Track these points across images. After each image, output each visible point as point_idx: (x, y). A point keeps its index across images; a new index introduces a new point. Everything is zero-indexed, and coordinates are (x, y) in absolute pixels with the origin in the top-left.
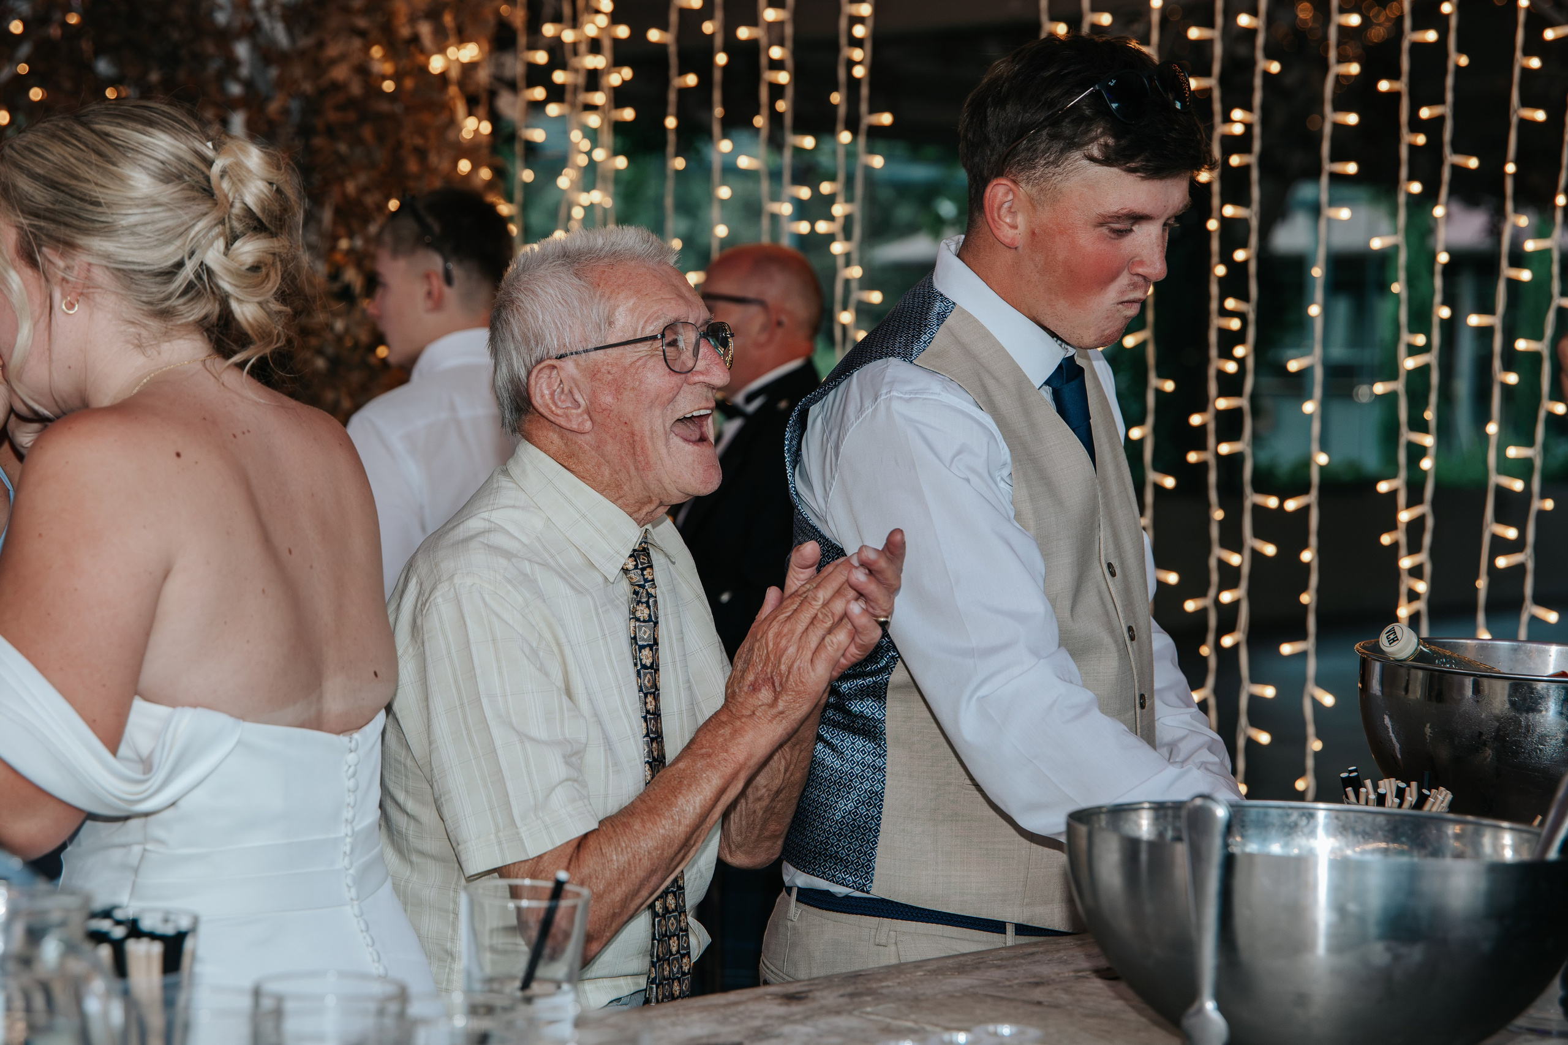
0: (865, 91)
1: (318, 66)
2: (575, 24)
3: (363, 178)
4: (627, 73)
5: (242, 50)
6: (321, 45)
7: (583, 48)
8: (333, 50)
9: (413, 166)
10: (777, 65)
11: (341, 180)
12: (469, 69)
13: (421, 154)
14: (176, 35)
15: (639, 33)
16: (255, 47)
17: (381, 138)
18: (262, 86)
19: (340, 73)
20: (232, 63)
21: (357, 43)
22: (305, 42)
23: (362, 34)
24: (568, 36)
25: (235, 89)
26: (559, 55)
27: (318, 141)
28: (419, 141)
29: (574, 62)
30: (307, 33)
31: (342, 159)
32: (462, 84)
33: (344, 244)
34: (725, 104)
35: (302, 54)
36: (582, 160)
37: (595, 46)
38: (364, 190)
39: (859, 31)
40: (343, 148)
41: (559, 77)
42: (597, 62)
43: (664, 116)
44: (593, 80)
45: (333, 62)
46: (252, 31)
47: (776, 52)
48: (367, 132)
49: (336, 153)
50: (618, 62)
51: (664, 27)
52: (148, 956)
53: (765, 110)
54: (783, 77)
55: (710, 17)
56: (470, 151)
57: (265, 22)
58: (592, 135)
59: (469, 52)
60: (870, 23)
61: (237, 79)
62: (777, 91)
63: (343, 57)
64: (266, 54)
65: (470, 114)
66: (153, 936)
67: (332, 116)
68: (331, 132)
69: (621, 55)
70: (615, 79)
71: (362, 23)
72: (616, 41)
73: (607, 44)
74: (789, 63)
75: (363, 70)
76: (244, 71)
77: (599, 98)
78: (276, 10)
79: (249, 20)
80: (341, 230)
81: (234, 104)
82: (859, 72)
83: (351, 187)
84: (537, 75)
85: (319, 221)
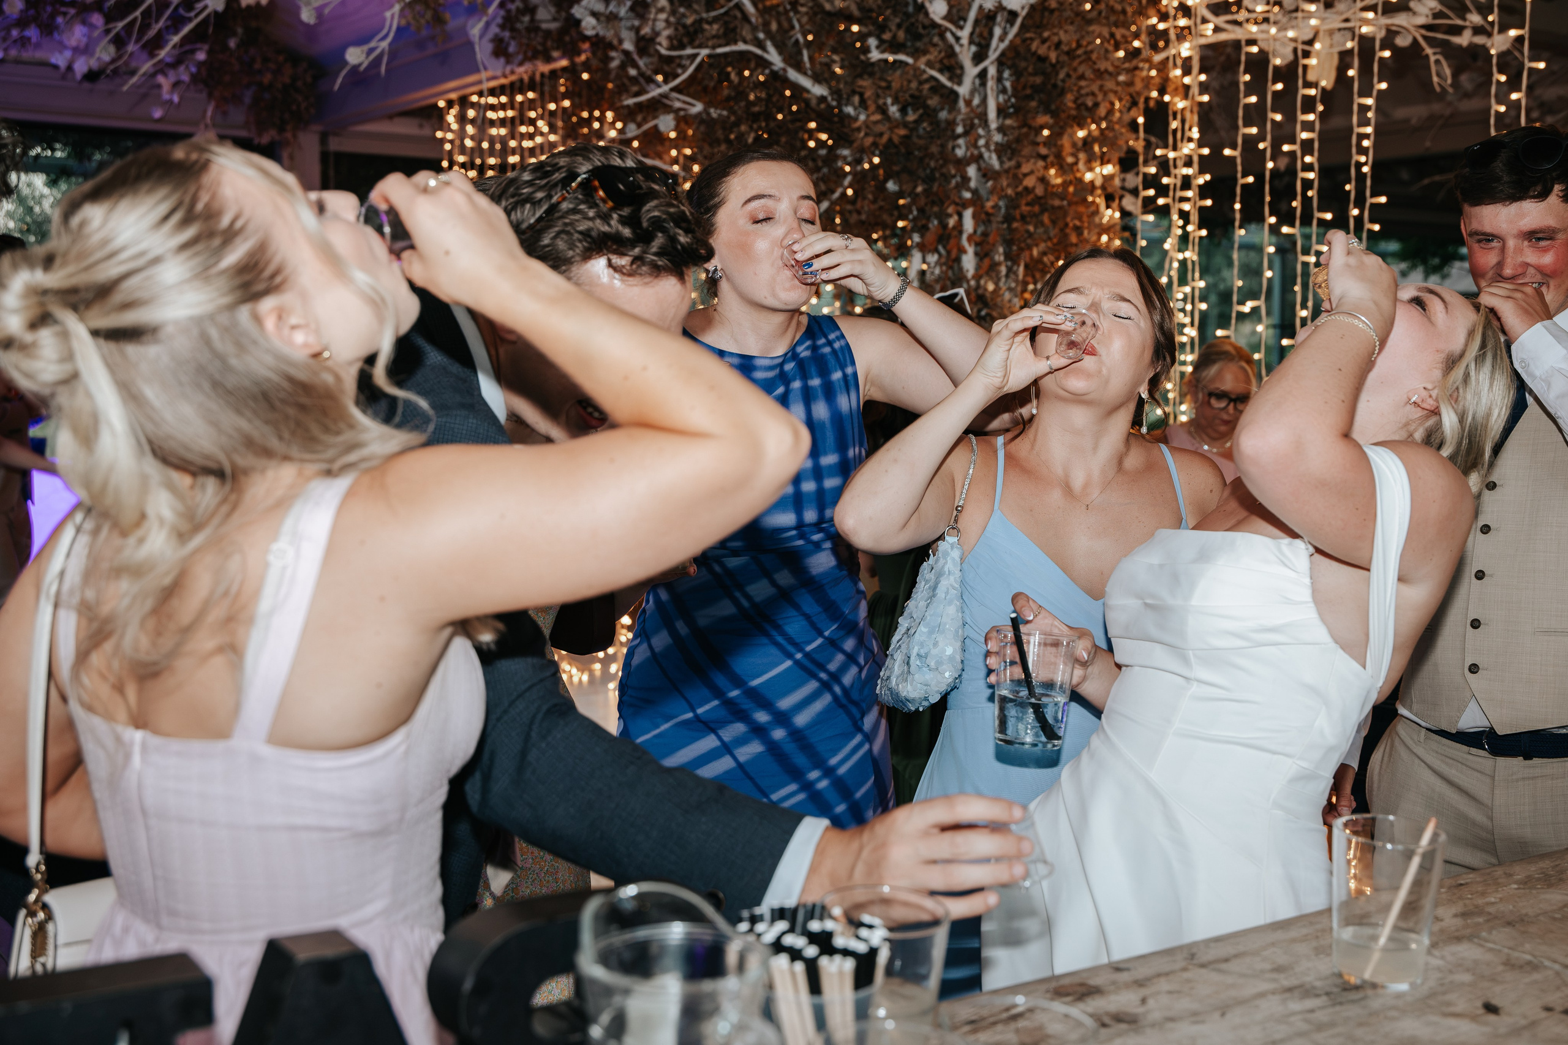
0: (1369, 182)
1: (1017, 179)
2: (1175, 149)
3: (1042, 246)
4: (1208, 177)
5: (972, 171)
6: (1019, 166)
7: (1179, 163)
8: (1025, 169)
9: (1074, 239)
10: (1308, 168)
11: (1029, 248)
12: (1108, 179)
13: (1078, 230)
14: (932, 164)
15: (1216, 151)
16: (979, 169)
17: (1054, 222)
18: (983, 192)
19: (1030, 182)
20: (966, 179)
21: (1041, 163)
22: (1008, 164)
23: (1044, 158)
24: (1172, 155)
25: (967, 195)
26: (1165, 166)
27: (1015, 225)
28: (1078, 223)
29: (1173, 171)
30: (1010, 159)
31: (1030, 235)
32: (1103, 187)
33: (1031, 287)
34: (1271, 194)
35: (1007, 171)
36: (1179, 232)
37: (1188, 163)
38: (1044, 253)
39: (1366, 143)
40: (1031, 228)
41: (1165, 180)
42: (1189, 171)
43: (1234, 203)
44: (1186, 183)
45: (1025, 175)
46: (978, 159)
47: (1308, 159)
48: (1046, 218)
49: (1028, 231)
50: (1202, 171)
51: (1234, 147)
52: (841, 973)
53: (1299, 198)
54: (1311, 175)
55: (1264, 140)
56: (1107, 229)
57: (986, 155)
58: (1184, 216)
59: (1108, 169)
60: (1372, 138)
61: (969, 189)
62: (1307, 184)
63: (1032, 172)
64: (986, 174)
65: (1108, 207)
66: (846, 953)
67: (1025, 209)
68: (1023, 218)
69: (1205, 165)
70: (1201, 181)
71: (1043, 151)
72: (1201, 157)
73: (1196, 159)
74: (1316, 166)
75: (1043, 180)
76: (973, 184)
77: (1189, 194)
78: (992, 147)
79: (976, 152)
80: (1029, 279)
81: (965, 205)
82: (1365, 169)
83: (1035, 252)
84: (1150, 181)
85: (1016, 274)
